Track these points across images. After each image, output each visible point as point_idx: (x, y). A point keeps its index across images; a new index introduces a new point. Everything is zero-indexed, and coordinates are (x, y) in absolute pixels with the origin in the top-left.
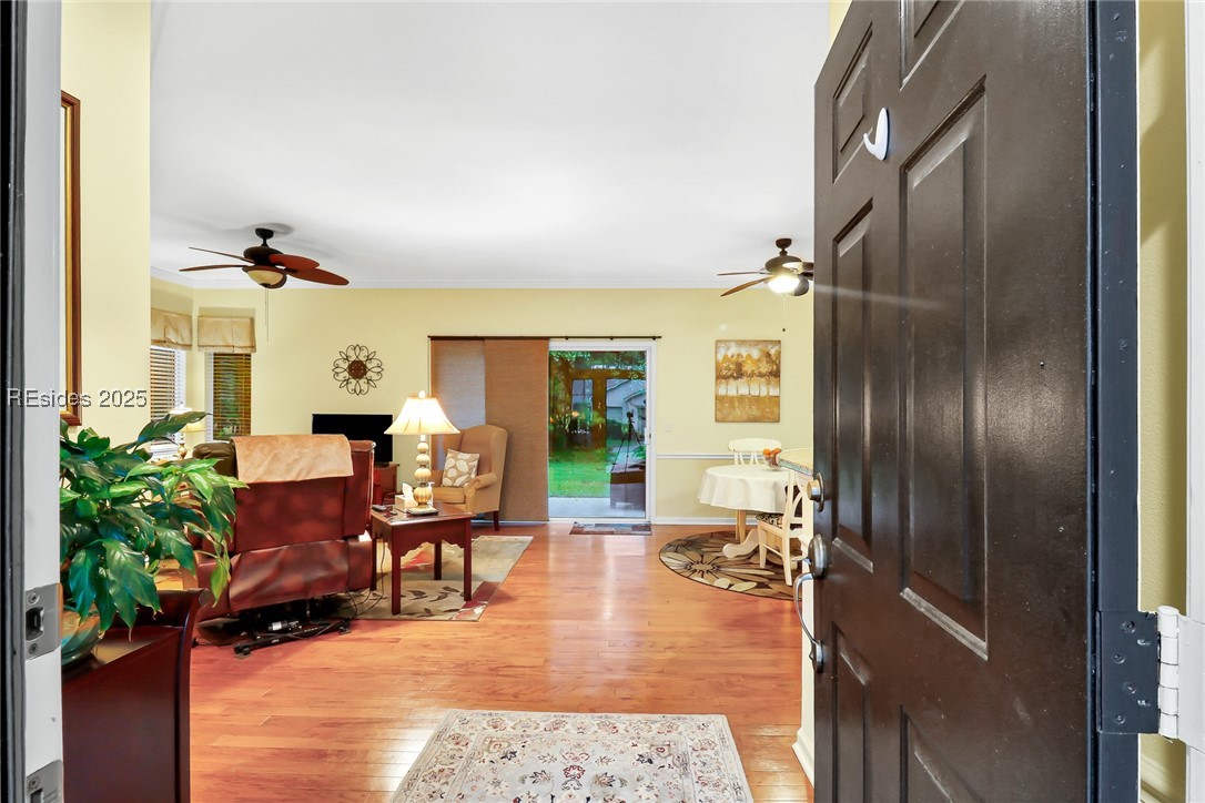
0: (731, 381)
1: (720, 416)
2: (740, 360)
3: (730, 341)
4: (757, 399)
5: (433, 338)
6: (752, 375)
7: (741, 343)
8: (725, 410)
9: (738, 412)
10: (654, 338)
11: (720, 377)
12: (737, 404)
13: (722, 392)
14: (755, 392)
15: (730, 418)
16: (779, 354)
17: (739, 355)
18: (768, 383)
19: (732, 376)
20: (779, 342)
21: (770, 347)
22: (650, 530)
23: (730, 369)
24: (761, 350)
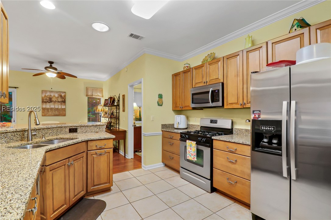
0: (48, 103)
1: (43, 114)
2: (51, 97)
3: (47, 91)
4: (57, 109)
6: (55, 102)
7: (51, 92)
8: (46, 112)
9: (50, 113)
10: (15, 88)
11: (43, 102)
12: (50, 111)
13: (44, 106)
14: (57, 107)
15: (48, 115)
16: (65, 96)
17: (50, 95)
18: (61, 104)
19: (48, 102)
20: (65, 92)
21: (62, 93)
23: (47, 100)
24: (59, 94)
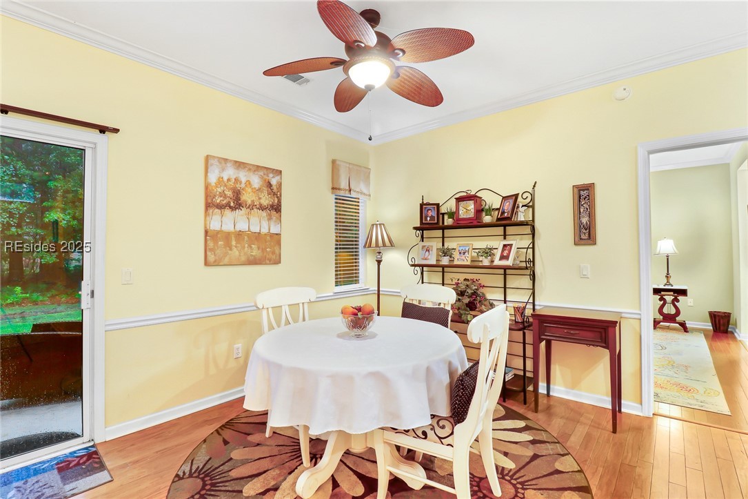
0: (227, 212)
1: (210, 257)
2: (238, 186)
3: (226, 160)
4: (258, 236)
6: (251, 207)
7: (239, 165)
8: (219, 249)
9: (235, 252)
10: (103, 130)
11: (209, 205)
12: (234, 243)
13: (215, 225)
14: (255, 229)
15: (226, 260)
16: (280, 185)
17: (236, 180)
18: (270, 219)
19: (228, 205)
20: (280, 171)
21: (271, 175)
22: (102, 467)
23: (225, 197)
24: (261, 178)
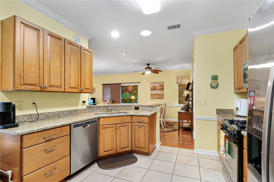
0: (153, 91)
1: (151, 98)
3: (153, 83)
4: (159, 94)
5: (103, 84)
6: (157, 89)
7: (155, 83)
8: (153, 96)
9: (155, 97)
10: (139, 83)
11: (151, 90)
12: (155, 95)
13: (152, 93)
14: (158, 93)
15: (153, 98)
16: (163, 85)
17: (155, 85)
18: (161, 91)
20: (163, 82)
21: (161, 83)
23: (153, 88)
24: (159, 84)
